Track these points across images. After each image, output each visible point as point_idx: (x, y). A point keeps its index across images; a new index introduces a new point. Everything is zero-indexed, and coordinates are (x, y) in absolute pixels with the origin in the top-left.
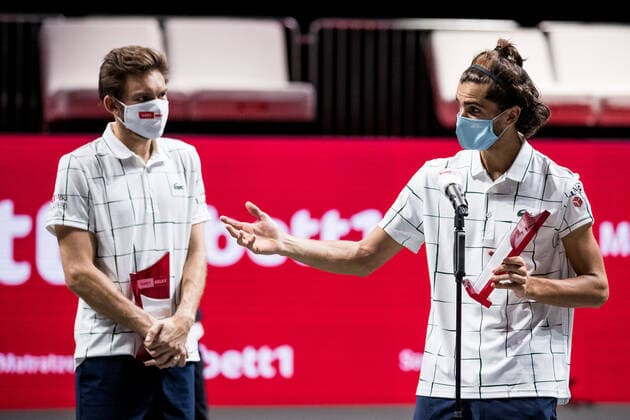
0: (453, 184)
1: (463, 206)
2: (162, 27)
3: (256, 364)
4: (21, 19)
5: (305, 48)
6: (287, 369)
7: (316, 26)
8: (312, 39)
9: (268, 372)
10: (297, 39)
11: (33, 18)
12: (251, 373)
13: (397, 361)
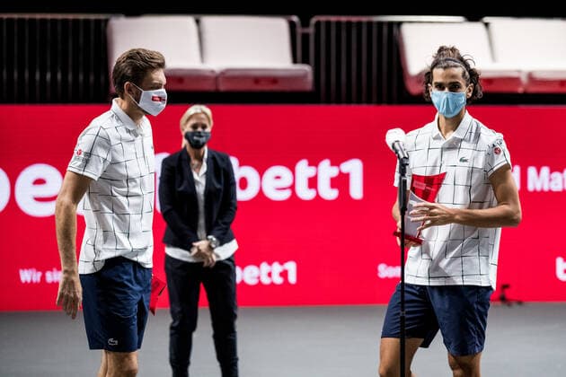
0: (397, 141)
1: (405, 158)
2: (198, 22)
3: (270, 275)
4: (93, 17)
5: (305, 37)
6: (292, 278)
7: (314, 20)
8: (311, 30)
9: (278, 280)
10: (299, 30)
11: (102, 17)
12: (266, 281)
13: (376, 271)
